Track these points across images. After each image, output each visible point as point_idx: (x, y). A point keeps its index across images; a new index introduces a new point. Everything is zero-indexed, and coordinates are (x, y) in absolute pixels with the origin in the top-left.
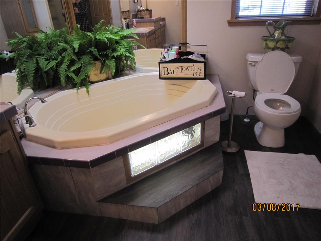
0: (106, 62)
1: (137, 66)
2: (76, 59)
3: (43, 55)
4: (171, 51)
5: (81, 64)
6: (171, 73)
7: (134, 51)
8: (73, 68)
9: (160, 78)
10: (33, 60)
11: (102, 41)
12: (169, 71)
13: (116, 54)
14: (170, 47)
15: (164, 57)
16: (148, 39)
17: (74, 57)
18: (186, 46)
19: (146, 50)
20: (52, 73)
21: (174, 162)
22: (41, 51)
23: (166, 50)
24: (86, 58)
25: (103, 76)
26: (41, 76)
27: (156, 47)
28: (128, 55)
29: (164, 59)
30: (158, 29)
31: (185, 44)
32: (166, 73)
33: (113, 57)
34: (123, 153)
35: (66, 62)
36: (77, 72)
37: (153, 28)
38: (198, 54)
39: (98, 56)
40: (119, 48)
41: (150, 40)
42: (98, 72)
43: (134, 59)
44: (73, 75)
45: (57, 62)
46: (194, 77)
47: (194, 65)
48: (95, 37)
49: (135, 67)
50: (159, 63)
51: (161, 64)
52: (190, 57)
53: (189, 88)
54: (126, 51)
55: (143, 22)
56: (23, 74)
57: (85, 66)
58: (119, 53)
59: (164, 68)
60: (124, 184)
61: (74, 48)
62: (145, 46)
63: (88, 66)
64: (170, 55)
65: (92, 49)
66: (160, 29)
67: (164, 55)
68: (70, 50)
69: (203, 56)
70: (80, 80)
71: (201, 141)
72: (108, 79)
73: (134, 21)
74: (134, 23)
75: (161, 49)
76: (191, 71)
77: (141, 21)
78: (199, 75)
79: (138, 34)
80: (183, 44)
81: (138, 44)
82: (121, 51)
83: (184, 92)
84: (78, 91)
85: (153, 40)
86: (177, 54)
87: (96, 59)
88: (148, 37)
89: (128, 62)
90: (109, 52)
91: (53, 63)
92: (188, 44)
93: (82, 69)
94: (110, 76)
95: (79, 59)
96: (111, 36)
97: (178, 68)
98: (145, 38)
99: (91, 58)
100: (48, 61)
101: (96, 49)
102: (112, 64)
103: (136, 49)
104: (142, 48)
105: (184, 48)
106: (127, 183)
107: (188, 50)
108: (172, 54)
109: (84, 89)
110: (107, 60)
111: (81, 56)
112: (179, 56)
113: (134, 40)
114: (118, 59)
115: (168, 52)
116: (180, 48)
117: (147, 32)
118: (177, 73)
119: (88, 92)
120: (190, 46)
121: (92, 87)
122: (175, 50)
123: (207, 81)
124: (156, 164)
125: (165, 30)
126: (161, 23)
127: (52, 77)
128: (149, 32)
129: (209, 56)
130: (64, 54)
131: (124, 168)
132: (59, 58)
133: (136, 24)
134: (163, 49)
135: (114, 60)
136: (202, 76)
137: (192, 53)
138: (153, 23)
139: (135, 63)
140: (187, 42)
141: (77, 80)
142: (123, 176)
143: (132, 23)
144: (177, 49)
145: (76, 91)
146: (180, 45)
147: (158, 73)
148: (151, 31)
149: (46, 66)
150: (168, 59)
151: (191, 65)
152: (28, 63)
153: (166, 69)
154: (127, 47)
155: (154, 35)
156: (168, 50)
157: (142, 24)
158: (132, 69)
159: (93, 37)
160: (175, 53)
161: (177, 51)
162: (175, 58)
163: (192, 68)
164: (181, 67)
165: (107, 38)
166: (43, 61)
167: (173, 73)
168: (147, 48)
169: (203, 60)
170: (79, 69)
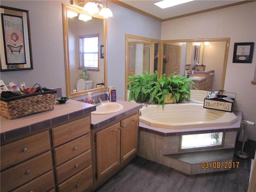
0: (175, 94)
1: (191, 99)
2: (161, 90)
3: (144, 86)
4: (213, 94)
5: (163, 93)
6: (210, 106)
7: (190, 90)
8: (158, 95)
9: (204, 107)
10: (139, 87)
11: (175, 83)
12: (210, 104)
13: (181, 91)
14: (213, 91)
15: (208, 97)
16: (200, 84)
17: (160, 89)
18: (223, 92)
19: (198, 91)
20: (146, 95)
21: (204, 150)
22: (143, 84)
23: (210, 92)
24: (165, 91)
25: (172, 101)
26: (141, 96)
27: (205, 90)
28: (188, 92)
29: (208, 98)
30: (208, 78)
31: (222, 91)
32: (208, 105)
33: (179, 92)
34: (180, 134)
35: (155, 91)
36: (160, 97)
37: (204, 77)
38: (229, 98)
39: (172, 91)
40: (183, 88)
41: (201, 85)
42: (169, 98)
43: (190, 95)
44: (158, 98)
45: (151, 90)
46: (225, 110)
47: (225, 103)
48: (172, 81)
49: (189, 99)
50: (205, 99)
51: (205, 100)
52: (224, 98)
53: (221, 116)
54: (187, 90)
55: (199, 73)
56: (133, 93)
57: (164, 94)
58: (183, 91)
59: (207, 102)
60: (176, 152)
61: (161, 85)
62: (197, 89)
63: (166, 95)
64: (212, 96)
65: (169, 87)
66: (209, 78)
67: (208, 95)
68: (158, 86)
69: (233, 99)
70: (161, 101)
71: (222, 144)
72: (173, 103)
73: (193, 72)
74: (192, 73)
75: (207, 92)
76: (223, 106)
77: (197, 72)
78: (228, 109)
79: (194, 81)
80: (221, 91)
81: (194, 87)
82: (184, 90)
83: (217, 118)
84: (159, 106)
85: (203, 85)
86: (216, 96)
87: (170, 92)
88: (200, 83)
89: (186, 96)
90: (177, 89)
91: (149, 91)
92: (224, 91)
93: (163, 96)
94: (175, 102)
95: (162, 91)
96: (180, 82)
97: (215, 103)
98: (198, 83)
99: (168, 91)
100: (146, 89)
101: (171, 87)
102: (178, 96)
103: (191, 89)
104: (196, 89)
105: (221, 93)
106: (178, 152)
107: (224, 95)
108: (214, 95)
109: (161, 106)
110: (175, 93)
111: (163, 89)
112: (217, 97)
113: (191, 84)
114: (182, 94)
115: (211, 94)
116: (219, 93)
117: (200, 80)
118: (214, 106)
119: (163, 107)
120: (226, 93)
121: (166, 106)
122: (216, 93)
123: (233, 113)
124: (194, 147)
125: (213, 79)
126: (211, 74)
127: (146, 97)
128: (202, 80)
129: (236, 99)
130: (154, 87)
131: (178, 143)
132: (152, 89)
133: (193, 74)
134: (209, 92)
135: (179, 94)
136: (230, 111)
137: (226, 97)
138: (205, 74)
139: (190, 98)
140: (224, 90)
141: (160, 101)
142: (177, 147)
143: (191, 73)
144: (217, 93)
145: (157, 106)
146: (219, 91)
147: (203, 105)
148: (203, 79)
149: (145, 91)
150: (210, 98)
151: (224, 103)
152: (137, 89)
153: (208, 103)
154: (187, 88)
155: (204, 82)
156: (212, 93)
157: (197, 74)
158: (188, 100)
159: (171, 81)
160: (215, 95)
161: (217, 94)
162: (215, 97)
163: (224, 105)
164: (218, 103)
165: (178, 82)
166: (144, 89)
167: (212, 106)
168: (198, 90)
169: (232, 101)
170: (161, 96)
